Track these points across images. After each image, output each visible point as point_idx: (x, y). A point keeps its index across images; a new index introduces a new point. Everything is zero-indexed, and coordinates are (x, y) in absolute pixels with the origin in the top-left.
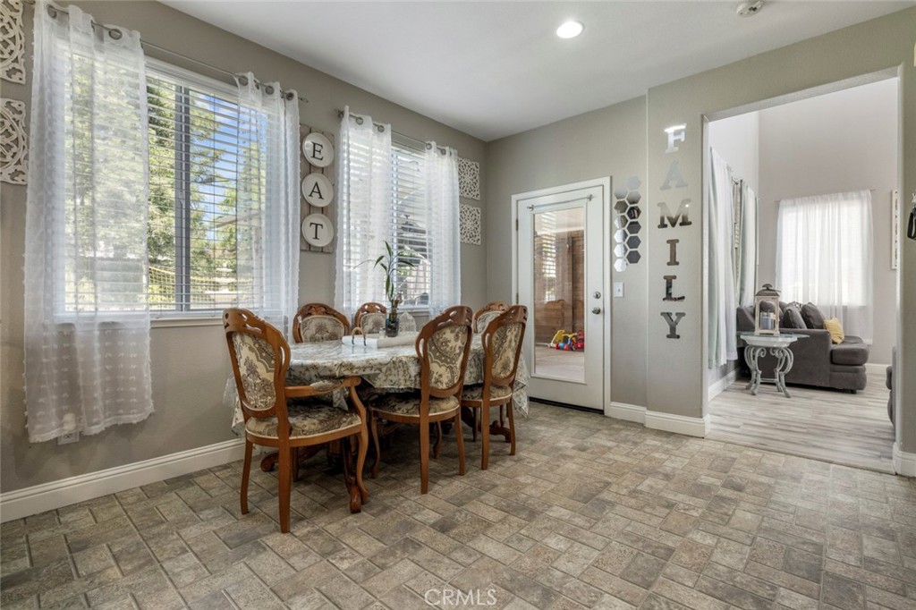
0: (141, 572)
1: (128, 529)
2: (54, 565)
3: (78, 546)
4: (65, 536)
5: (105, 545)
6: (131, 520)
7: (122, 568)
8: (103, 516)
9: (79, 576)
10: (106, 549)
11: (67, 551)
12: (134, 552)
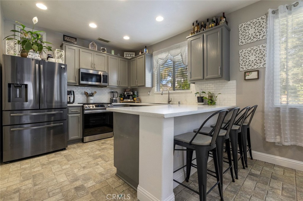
0: (288, 199)
1: (293, 183)
2: (265, 178)
3: (274, 178)
4: (272, 173)
5: (282, 182)
6: (296, 181)
7: (283, 193)
8: (287, 174)
9: (269, 185)
10: (282, 184)
11: (270, 177)
12: (290, 191)
